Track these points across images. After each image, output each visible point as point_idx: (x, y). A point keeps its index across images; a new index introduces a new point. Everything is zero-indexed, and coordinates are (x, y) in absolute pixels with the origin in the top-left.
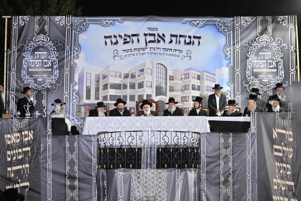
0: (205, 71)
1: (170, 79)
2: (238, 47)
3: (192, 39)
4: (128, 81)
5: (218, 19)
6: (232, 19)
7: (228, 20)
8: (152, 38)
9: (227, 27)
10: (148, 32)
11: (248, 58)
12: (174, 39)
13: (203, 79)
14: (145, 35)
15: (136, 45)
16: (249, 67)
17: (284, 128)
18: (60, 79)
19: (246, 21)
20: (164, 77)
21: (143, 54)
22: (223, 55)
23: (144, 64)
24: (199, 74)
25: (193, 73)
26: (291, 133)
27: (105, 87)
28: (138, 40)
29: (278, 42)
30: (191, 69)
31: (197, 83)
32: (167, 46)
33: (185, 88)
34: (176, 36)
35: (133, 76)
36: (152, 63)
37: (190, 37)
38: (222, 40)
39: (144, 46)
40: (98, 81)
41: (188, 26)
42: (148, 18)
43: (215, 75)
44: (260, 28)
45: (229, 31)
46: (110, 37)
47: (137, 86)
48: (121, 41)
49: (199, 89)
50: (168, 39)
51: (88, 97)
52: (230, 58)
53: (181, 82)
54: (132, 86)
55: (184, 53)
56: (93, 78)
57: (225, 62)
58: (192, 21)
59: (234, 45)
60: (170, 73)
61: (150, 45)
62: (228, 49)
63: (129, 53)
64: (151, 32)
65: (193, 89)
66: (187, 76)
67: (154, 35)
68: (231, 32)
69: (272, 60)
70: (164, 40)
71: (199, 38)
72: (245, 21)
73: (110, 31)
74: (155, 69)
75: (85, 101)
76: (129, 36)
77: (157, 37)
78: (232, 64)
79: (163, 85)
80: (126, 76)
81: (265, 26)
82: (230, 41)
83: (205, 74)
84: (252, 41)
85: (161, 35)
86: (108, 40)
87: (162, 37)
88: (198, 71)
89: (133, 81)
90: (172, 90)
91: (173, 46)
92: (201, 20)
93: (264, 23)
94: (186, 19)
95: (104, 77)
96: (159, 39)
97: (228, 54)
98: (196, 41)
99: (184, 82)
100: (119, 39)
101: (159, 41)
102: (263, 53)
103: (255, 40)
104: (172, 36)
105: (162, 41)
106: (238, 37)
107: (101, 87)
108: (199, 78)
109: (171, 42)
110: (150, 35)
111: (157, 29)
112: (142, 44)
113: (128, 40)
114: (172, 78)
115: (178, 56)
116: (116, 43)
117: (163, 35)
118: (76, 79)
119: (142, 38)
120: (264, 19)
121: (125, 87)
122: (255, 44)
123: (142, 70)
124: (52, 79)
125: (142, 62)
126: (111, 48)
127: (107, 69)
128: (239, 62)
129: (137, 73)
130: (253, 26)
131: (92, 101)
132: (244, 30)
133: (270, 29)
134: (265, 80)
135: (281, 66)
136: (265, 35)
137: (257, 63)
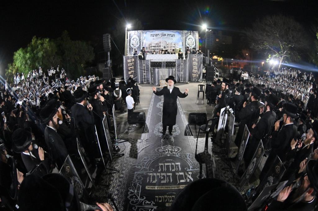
0: (176, 43)
2: (184, 38)
4: (157, 45)
5: (179, 31)
6: (182, 31)
8: (162, 35)
10: (162, 33)
11: (186, 40)
12: (168, 35)
13: (176, 45)
16: (187, 42)
18: (140, 46)
21: (160, 39)
22: (180, 39)
23: (161, 41)
25: (173, 43)
27: (151, 47)
29: (194, 37)
32: (166, 37)
33: (171, 47)
35: (158, 44)
37: (172, 35)
38: (180, 36)
40: (149, 45)
42: (161, 30)
43: (178, 44)
44: (189, 34)
45: (182, 34)
48: (155, 36)
49: (174, 47)
50: (167, 35)
51: (147, 49)
54: (158, 46)
55: (171, 39)
56: (148, 45)
57: (181, 41)
60: (167, 43)
61: (162, 37)
62: (182, 38)
63: (157, 39)
65: (173, 47)
66: (171, 44)
69: (192, 41)
72: (185, 32)
73: (152, 33)
74: (164, 42)
76: (157, 35)
79: (166, 46)
80: (156, 44)
82: (182, 36)
86: (152, 36)
87: (165, 35)
89: (158, 45)
90: (168, 47)
92: (175, 31)
93: (190, 32)
94: (171, 31)
95: (151, 44)
98: (174, 36)
107: (150, 47)
108: (174, 44)
111: (164, 33)
112: (160, 36)
114: (168, 44)
115: (169, 39)
116: (154, 36)
118: (144, 45)
121: (156, 47)
122: (188, 37)
123: (160, 43)
124: (138, 45)
126: (152, 37)
127: (151, 42)
128: (184, 41)
129: (159, 43)
130: (188, 33)
131: (148, 50)
132: (185, 34)
133: (192, 34)
134: (191, 46)
135: (194, 42)
136: (190, 35)
137: (189, 41)
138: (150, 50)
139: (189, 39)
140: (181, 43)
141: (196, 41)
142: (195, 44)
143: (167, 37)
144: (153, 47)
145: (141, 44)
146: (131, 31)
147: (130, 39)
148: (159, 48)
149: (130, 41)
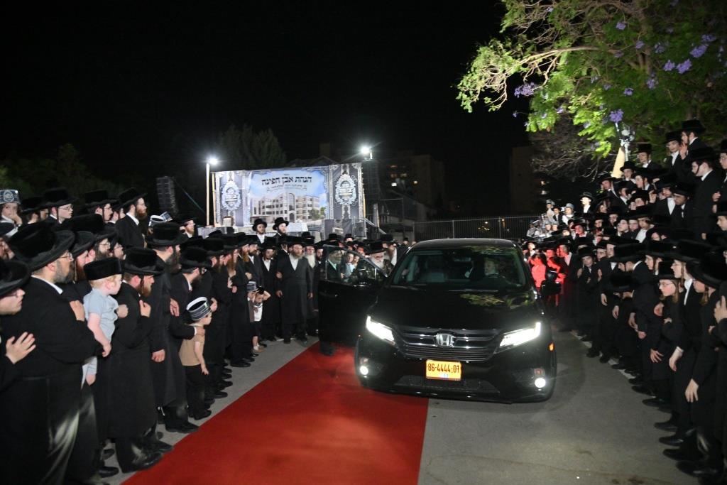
0: (314, 196)
2: (331, 182)
4: (275, 204)
5: (320, 167)
7: (326, 167)
8: (286, 180)
9: (325, 171)
10: (285, 176)
11: (336, 188)
12: (298, 180)
13: (313, 200)
14: (282, 178)
15: (278, 184)
16: (337, 192)
17: (338, 227)
18: (241, 205)
20: (293, 200)
21: (281, 189)
22: (322, 187)
23: (283, 194)
24: (311, 198)
25: (308, 197)
27: (264, 207)
28: (279, 182)
30: (307, 195)
31: (310, 203)
32: (294, 183)
33: (304, 206)
34: (299, 178)
35: (277, 201)
36: (286, 193)
37: (306, 178)
38: (323, 178)
40: (260, 205)
41: (305, 172)
42: (283, 169)
43: (319, 198)
44: (342, 171)
45: (326, 173)
46: (264, 180)
47: (279, 206)
48: (270, 182)
49: (311, 206)
50: (294, 179)
51: (255, 213)
52: (327, 189)
54: (277, 206)
55: (303, 187)
56: (257, 202)
57: (325, 191)
58: (306, 169)
59: (329, 181)
60: (296, 198)
61: (286, 183)
62: (326, 183)
63: (274, 189)
65: (309, 206)
66: (305, 200)
67: (286, 178)
68: (328, 174)
69: (349, 188)
71: (311, 178)
72: (334, 167)
73: (265, 177)
74: (288, 196)
75: (254, 215)
76: (275, 179)
77: (288, 179)
78: (328, 192)
79: (293, 205)
80: (274, 201)
81: (345, 169)
82: (327, 179)
85: (291, 177)
86: (264, 182)
87: (291, 179)
88: (310, 196)
89: (277, 203)
90: (297, 207)
91: (298, 183)
92: (311, 168)
93: (345, 167)
94: (304, 168)
95: (263, 202)
97: (326, 186)
98: (309, 180)
99: (303, 203)
101: (289, 181)
102: (345, 185)
103: (340, 178)
104: (297, 178)
105: (291, 181)
106: (331, 176)
107: (261, 207)
108: (311, 200)
109: (296, 181)
111: (288, 174)
112: (281, 184)
113: (274, 181)
114: (297, 201)
115: (300, 189)
116: (268, 184)
118: (249, 204)
119: (281, 180)
120: (345, 165)
121: (273, 207)
122: (340, 180)
123: (281, 198)
124: (238, 205)
125: (281, 193)
126: (266, 186)
127: (264, 198)
128: (331, 190)
129: (279, 199)
130: (339, 170)
132: (334, 172)
133: (348, 171)
134: (346, 199)
135: (354, 191)
136: (345, 175)
137: (341, 190)
139: (341, 186)
140: (324, 196)
141: (357, 187)
142: (355, 195)
143: (296, 183)
144: (269, 207)
145: (244, 201)
146: (223, 173)
147: (221, 190)
148: (280, 209)
149: (221, 194)
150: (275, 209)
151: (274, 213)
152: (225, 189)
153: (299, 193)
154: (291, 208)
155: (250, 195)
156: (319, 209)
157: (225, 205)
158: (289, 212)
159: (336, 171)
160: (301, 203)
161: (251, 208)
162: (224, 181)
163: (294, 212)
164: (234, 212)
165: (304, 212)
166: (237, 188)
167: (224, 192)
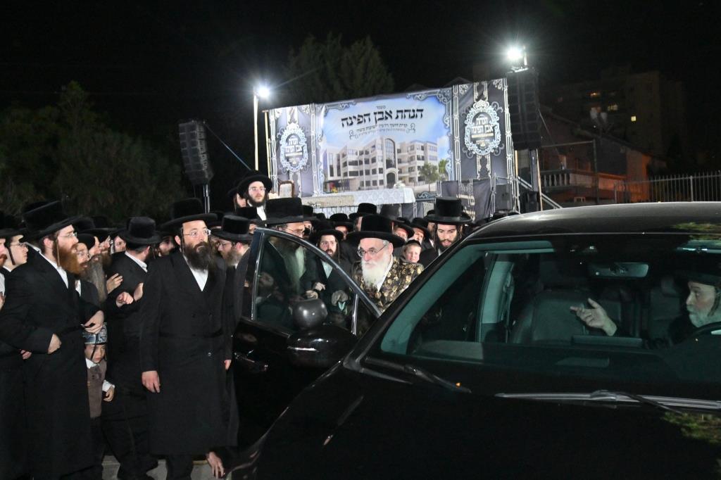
0: (427, 142)
1: (398, 152)
2: (456, 117)
3: (416, 112)
4: (363, 157)
5: (438, 90)
6: (450, 89)
7: (447, 91)
8: (380, 116)
9: (446, 97)
10: (377, 110)
11: (466, 125)
12: (400, 114)
13: (426, 149)
14: (375, 113)
15: (367, 124)
16: (467, 133)
18: (309, 161)
19: (464, 89)
20: (393, 150)
21: (374, 132)
22: (443, 125)
23: (375, 141)
24: (423, 145)
25: (418, 145)
26: (473, 198)
27: (345, 164)
28: (370, 120)
29: (494, 105)
30: (416, 141)
31: (421, 153)
32: (394, 121)
34: (402, 111)
35: (367, 153)
36: (382, 139)
37: (414, 111)
38: (442, 110)
39: (374, 124)
40: (339, 160)
41: (412, 101)
42: (375, 97)
43: (436, 144)
44: (476, 95)
45: (448, 101)
46: (346, 119)
47: (370, 161)
48: (355, 122)
49: (423, 159)
50: (394, 115)
51: (332, 175)
52: (449, 127)
53: (407, 153)
54: (367, 162)
55: (409, 127)
56: (335, 157)
57: (445, 131)
58: (414, 96)
59: (452, 114)
60: (398, 147)
61: (379, 122)
62: (447, 118)
63: (362, 132)
64: (380, 110)
66: (412, 148)
67: (382, 113)
68: (451, 101)
69: (489, 124)
70: (391, 117)
71: (422, 110)
72: (462, 88)
73: (346, 114)
74: (384, 144)
75: (330, 178)
76: (362, 116)
77: (384, 114)
78: (451, 133)
79: (392, 159)
80: (361, 153)
81: (481, 92)
82: (449, 110)
83: (428, 144)
84: (470, 109)
85: (388, 112)
86: (345, 122)
87: (389, 114)
88: (420, 142)
89: (367, 157)
90: (400, 162)
91: (400, 121)
92: (423, 93)
93: (480, 88)
94: (409, 94)
95: (344, 156)
96: (387, 116)
97: (447, 123)
98: (419, 114)
99: (410, 154)
100: (353, 120)
101: (387, 118)
102: (481, 119)
103: (472, 107)
104: (398, 111)
105: (389, 118)
106: (456, 105)
107: (342, 165)
108: (423, 148)
109: (397, 117)
110: (379, 113)
111: (384, 107)
112: (373, 122)
113: (361, 119)
114: (399, 151)
115: (404, 130)
116: (352, 124)
117: (391, 112)
118: (321, 159)
119: (372, 117)
120: (480, 84)
121: (361, 163)
122: (472, 110)
123: (374, 147)
125: (373, 139)
126: (347, 129)
127: (345, 148)
128: (457, 130)
129: (370, 149)
130: (470, 93)
131: (335, 178)
132: (462, 98)
133: (486, 94)
134: (483, 145)
135: (497, 130)
136: (481, 101)
137: (474, 129)
138: (341, 177)
139: (474, 120)
140: (444, 141)
142: (498, 136)
143: (396, 121)
144: (354, 163)
145: (314, 154)
146: (280, 110)
147: (278, 139)
148: (371, 167)
149: (278, 145)
150: (364, 167)
151: (361, 173)
152: (284, 137)
153: (403, 138)
154: (389, 164)
155: (323, 146)
156: (436, 164)
157: (285, 164)
158: (387, 171)
159: (466, 95)
160: (405, 155)
161: (325, 166)
162: (282, 123)
163: (395, 171)
164: (299, 174)
165: (411, 170)
166: (301, 135)
167: (283, 142)
